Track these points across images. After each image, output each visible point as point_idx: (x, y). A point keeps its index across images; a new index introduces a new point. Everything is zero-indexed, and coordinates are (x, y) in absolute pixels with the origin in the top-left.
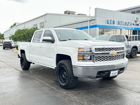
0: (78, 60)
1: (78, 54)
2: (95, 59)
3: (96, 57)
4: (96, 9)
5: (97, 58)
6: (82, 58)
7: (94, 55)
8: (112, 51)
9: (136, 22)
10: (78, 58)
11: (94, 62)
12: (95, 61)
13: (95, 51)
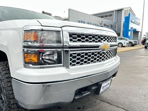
0: (26, 63)
1: (24, 47)
2: (71, 59)
3: (71, 55)
4: (69, 10)
5: (75, 57)
6: (35, 59)
7: (67, 51)
8: (104, 42)
9: (101, 24)
10: (25, 58)
11: (68, 67)
12: (71, 64)
13: (71, 40)
